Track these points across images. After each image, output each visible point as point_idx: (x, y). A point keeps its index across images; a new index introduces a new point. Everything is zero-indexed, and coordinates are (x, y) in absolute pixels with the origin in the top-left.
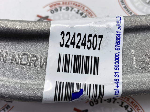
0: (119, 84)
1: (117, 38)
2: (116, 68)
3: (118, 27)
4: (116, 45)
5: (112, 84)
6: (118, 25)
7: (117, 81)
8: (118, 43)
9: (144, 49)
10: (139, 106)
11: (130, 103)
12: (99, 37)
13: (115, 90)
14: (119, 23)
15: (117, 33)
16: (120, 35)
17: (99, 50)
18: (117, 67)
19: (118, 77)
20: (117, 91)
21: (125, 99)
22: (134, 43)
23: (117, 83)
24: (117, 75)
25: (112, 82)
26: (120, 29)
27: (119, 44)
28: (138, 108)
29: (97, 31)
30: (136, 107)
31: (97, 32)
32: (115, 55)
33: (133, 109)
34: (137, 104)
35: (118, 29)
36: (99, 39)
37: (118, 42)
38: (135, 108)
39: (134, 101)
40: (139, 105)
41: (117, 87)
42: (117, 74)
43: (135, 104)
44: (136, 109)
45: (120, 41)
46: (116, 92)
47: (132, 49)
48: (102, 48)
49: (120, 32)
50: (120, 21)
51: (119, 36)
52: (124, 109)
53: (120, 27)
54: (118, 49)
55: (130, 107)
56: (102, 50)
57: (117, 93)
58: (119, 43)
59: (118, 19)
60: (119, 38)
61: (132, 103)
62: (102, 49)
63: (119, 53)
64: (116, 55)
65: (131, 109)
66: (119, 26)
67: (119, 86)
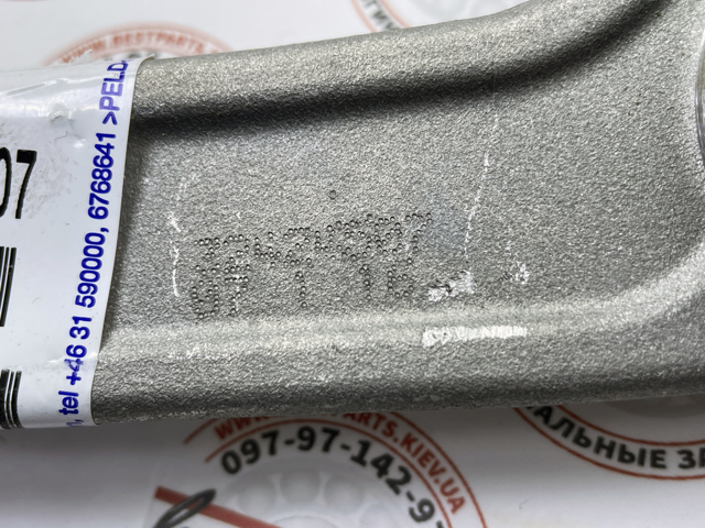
0: (81, 367)
1: (99, 162)
2: (82, 296)
3: (108, 111)
4: (92, 196)
5: (55, 368)
6: (106, 103)
7: (75, 355)
8: (101, 183)
9: (224, 212)
10: (438, 456)
11: (397, 446)
12: (18, 160)
13: (61, 393)
14: (112, 92)
15: (100, 139)
16: (112, 147)
17: (18, 215)
18: (89, 294)
19: (83, 338)
20: (70, 399)
21: (375, 427)
22: (183, 185)
23: (74, 365)
24: (79, 330)
25: (55, 358)
26: (114, 122)
27: (107, 191)
28: (437, 463)
29: (11, 133)
30: (428, 461)
31: (12, 139)
32: (87, 240)
33: (412, 472)
34: (429, 446)
35: (105, 121)
36: (19, 169)
37: (100, 180)
38: (423, 465)
39: (415, 435)
40: (439, 448)
41: (72, 383)
42: (81, 324)
43: (421, 447)
44: (425, 472)
45: (109, 177)
46: (67, 402)
47: (172, 209)
48: (33, 206)
49: (112, 136)
50: (116, 84)
51: (107, 156)
52: (371, 471)
53: (114, 112)
54: (101, 213)
55: (397, 462)
56: (30, 217)
57: (70, 406)
58: (104, 187)
59: (111, 75)
60: (106, 162)
61: (408, 441)
62: (30, 211)
63: (103, 230)
64: (92, 239)
65: (402, 469)
66: (111, 107)
67: (79, 379)
